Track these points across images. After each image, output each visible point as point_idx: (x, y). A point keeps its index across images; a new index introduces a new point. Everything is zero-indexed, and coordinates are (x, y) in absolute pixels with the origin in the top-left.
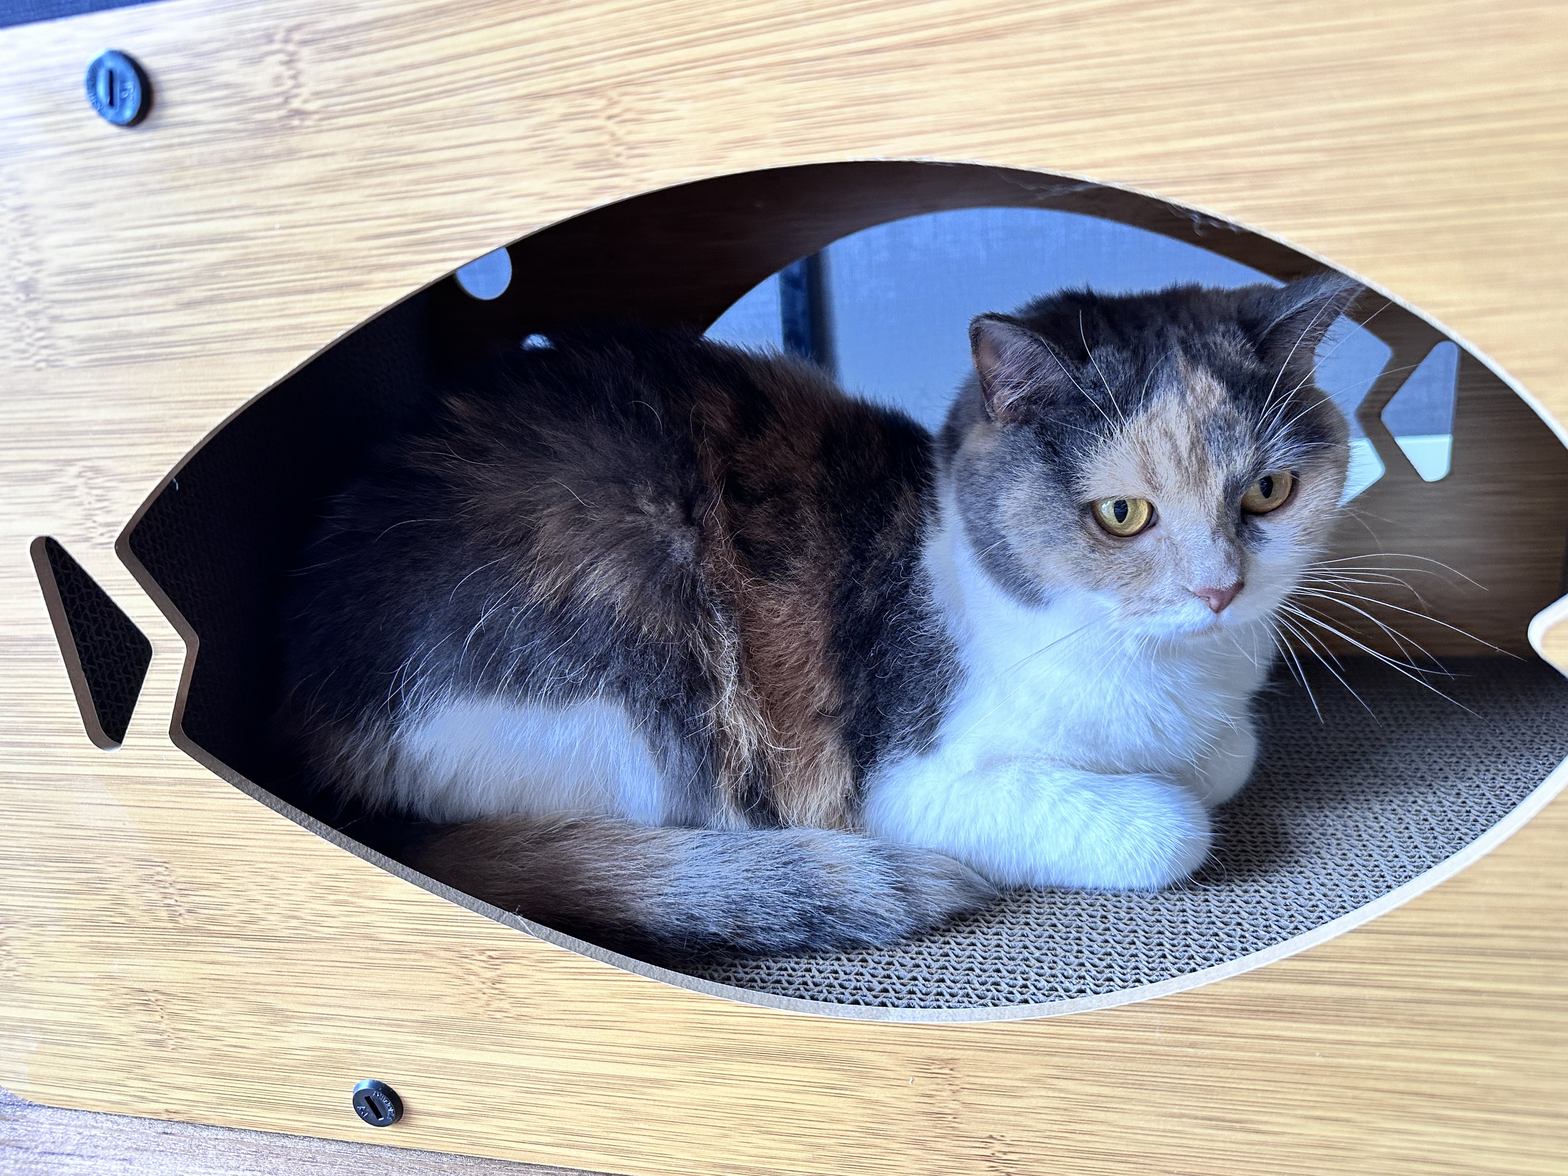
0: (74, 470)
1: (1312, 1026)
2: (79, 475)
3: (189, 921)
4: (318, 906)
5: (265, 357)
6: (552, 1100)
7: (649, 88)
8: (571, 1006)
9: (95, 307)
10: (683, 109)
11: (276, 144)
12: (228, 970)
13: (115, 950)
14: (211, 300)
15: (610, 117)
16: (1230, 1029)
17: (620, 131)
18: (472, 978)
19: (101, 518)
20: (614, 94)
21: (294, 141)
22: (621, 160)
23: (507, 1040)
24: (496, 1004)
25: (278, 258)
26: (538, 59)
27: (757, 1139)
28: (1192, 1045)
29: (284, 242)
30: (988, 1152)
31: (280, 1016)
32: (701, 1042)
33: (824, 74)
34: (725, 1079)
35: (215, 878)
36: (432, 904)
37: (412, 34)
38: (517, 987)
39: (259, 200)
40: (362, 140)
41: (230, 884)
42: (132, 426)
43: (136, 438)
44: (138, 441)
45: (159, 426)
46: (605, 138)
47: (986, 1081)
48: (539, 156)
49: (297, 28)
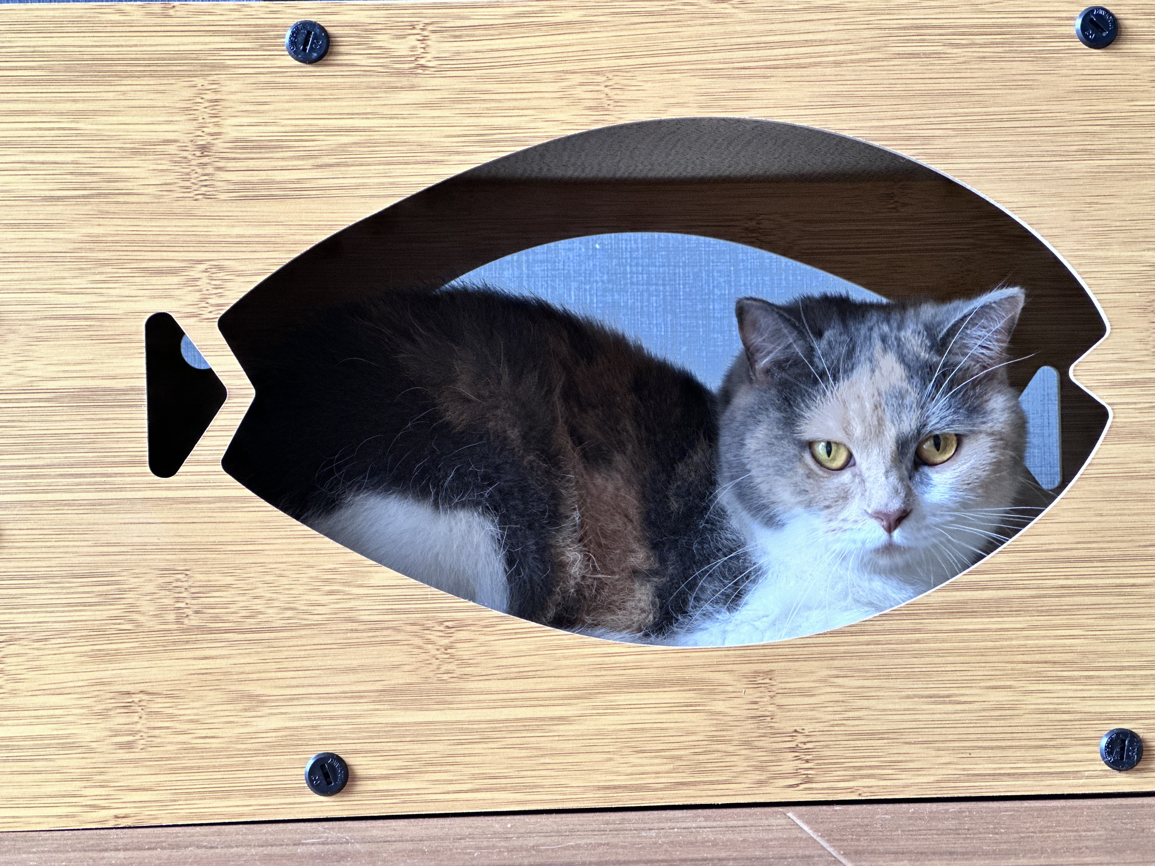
0: (202, 267)
2: (206, 271)
3: (194, 621)
4: (314, 597)
7: (629, 74)
8: (504, 662)
10: (647, 86)
11: (404, 81)
12: (218, 663)
14: (338, 165)
15: (606, 86)
17: (612, 93)
18: (430, 646)
19: (214, 300)
20: (610, 75)
21: (416, 81)
22: (611, 107)
23: (448, 698)
24: (444, 668)
25: (391, 143)
26: (570, 54)
29: (396, 135)
30: (794, 744)
32: (598, 680)
33: (720, 77)
34: (614, 709)
35: (228, 580)
36: (408, 586)
37: (500, 34)
38: (463, 651)
39: (386, 111)
40: (458, 84)
41: (240, 584)
42: (257, 239)
43: (257, 247)
44: (258, 249)
45: (278, 240)
46: (603, 96)
47: (793, 685)
48: (564, 102)
49: (431, 23)
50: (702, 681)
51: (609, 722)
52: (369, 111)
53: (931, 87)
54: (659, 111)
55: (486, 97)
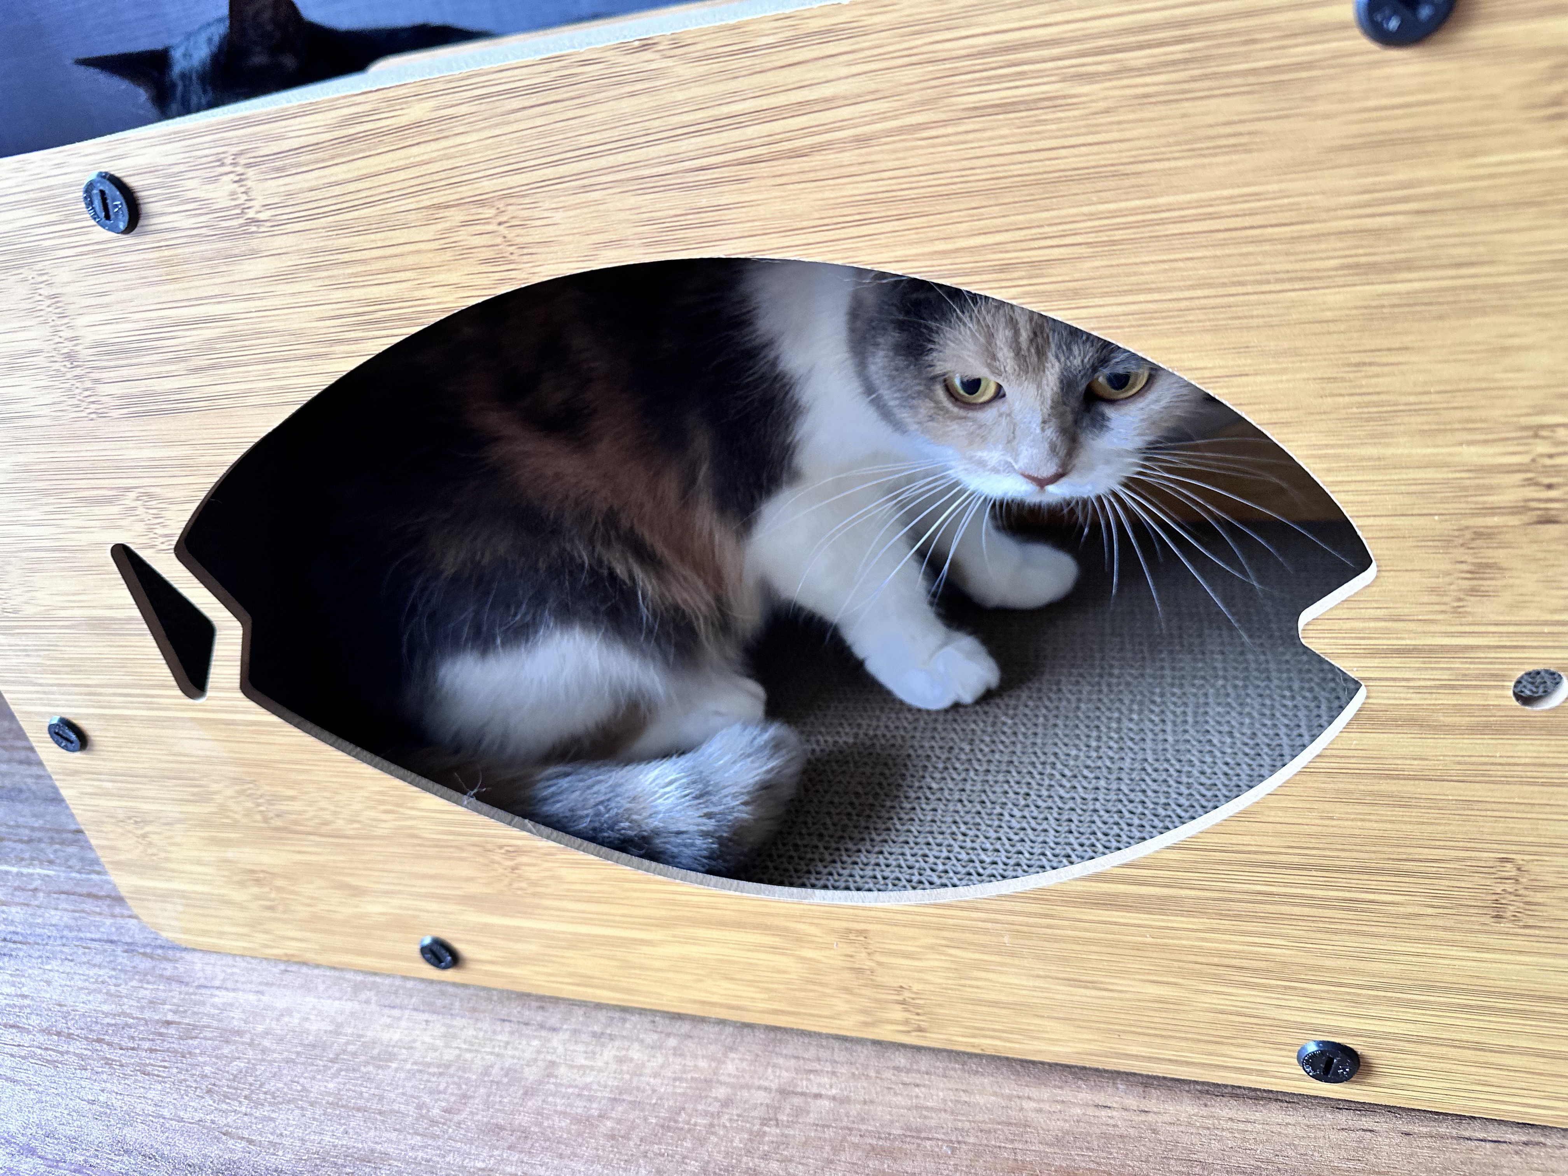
0: (133, 495)
1: (1142, 916)
2: (137, 499)
3: (278, 823)
4: (372, 814)
5: (261, 410)
6: (569, 953)
7: (527, 200)
8: (574, 887)
9: (125, 372)
10: (558, 216)
11: (241, 246)
12: (312, 858)
13: (227, 843)
14: (213, 367)
15: (500, 224)
16: (1078, 916)
17: (511, 234)
18: (496, 865)
19: (160, 531)
20: (501, 205)
21: (255, 243)
22: (515, 257)
23: (527, 910)
24: (516, 885)
25: (258, 334)
26: (435, 177)
27: (726, 984)
28: (1049, 927)
29: (260, 322)
30: (900, 998)
31: (357, 892)
32: (673, 914)
33: (668, 188)
34: (695, 941)
35: (291, 793)
36: (458, 813)
37: (332, 158)
38: (531, 873)
39: (236, 290)
40: (309, 243)
41: (304, 797)
42: (169, 462)
43: (174, 471)
44: (175, 473)
45: (191, 462)
46: (499, 240)
47: (892, 947)
48: (448, 255)
49: (241, 153)
50: (786, 929)
51: (694, 951)
52: (217, 292)
53: (1040, 167)
54: (587, 258)
55: (346, 257)
